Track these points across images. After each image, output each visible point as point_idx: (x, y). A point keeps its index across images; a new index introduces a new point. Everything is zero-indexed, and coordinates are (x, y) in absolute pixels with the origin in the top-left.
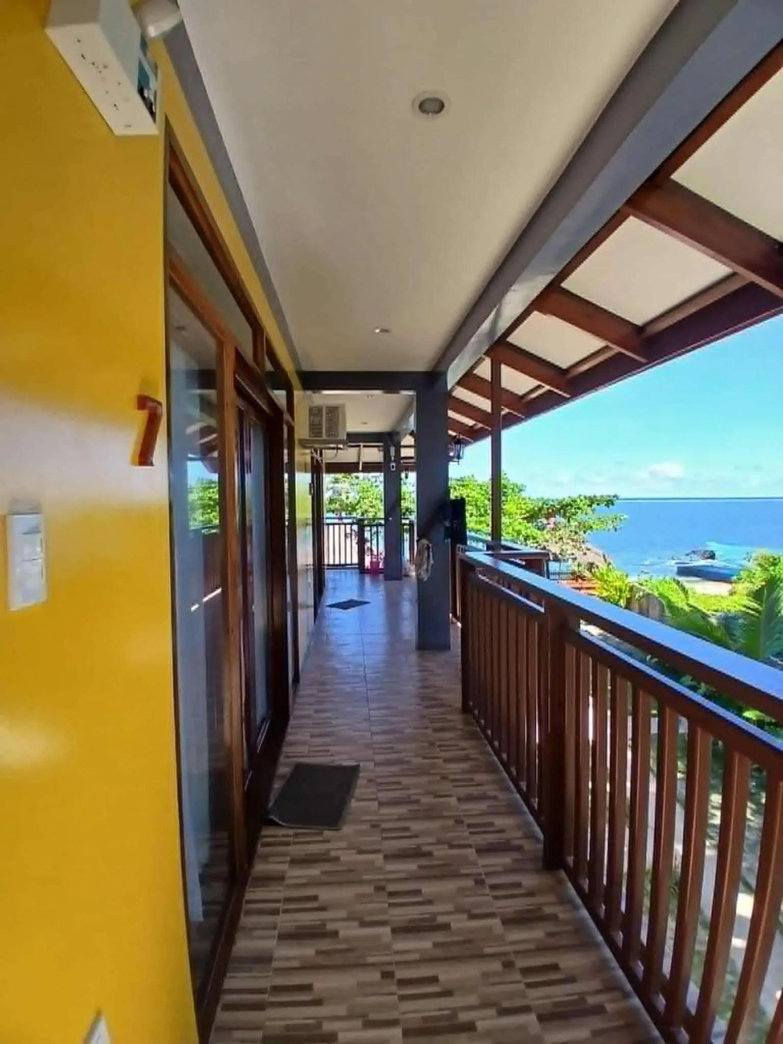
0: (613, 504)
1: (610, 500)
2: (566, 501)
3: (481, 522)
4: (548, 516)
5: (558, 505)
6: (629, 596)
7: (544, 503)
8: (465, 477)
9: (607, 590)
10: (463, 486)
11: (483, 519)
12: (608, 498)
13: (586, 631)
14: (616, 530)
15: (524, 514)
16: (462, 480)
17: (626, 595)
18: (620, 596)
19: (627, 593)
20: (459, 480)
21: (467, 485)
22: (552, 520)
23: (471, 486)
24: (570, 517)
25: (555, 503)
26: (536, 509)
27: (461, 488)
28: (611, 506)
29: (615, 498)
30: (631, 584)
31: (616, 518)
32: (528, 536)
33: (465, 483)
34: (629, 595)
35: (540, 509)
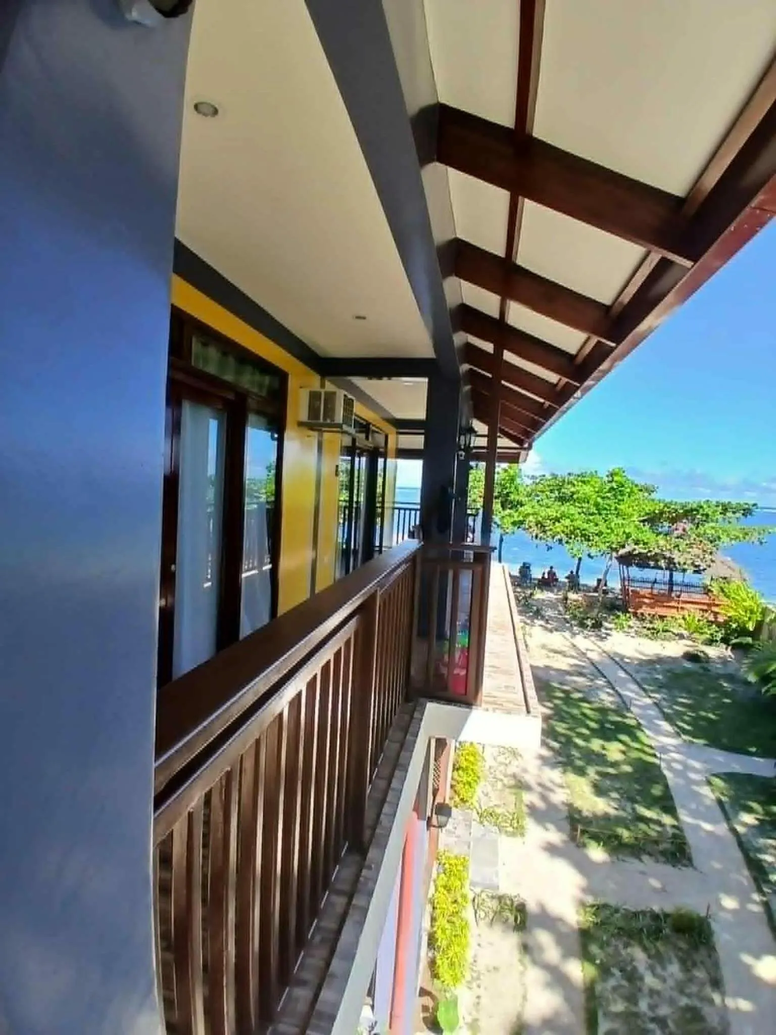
0: (751, 514)
1: (749, 509)
2: (690, 506)
3: (589, 521)
4: (673, 521)
5: (680, 509)
6: (759, 619)
7: (665, 506)
8: (586, 473)
9: (736, 610)
10: (584, 482)
11: (591, 518)
12: (747, 506)
13: (703, 652)
14: (761, 543)
15: (643, 517)
16: (582, 475)
17: (757, 617)
18: (750, 619)
19: (758, 614)
20: (579, 476)
21: (589, 481)
22: (681, 525)
23: (592, 483)
24: (698, 524)
25: (678, 507)
26: (657, 512)
27: (580, 484)
28: (749, 517)
29: (755, 507)
30: (764, 606)
31: (764, 531)
32: (638, 541)
33: (585, 479)
34: (761, 618)
35: (662, 513)
